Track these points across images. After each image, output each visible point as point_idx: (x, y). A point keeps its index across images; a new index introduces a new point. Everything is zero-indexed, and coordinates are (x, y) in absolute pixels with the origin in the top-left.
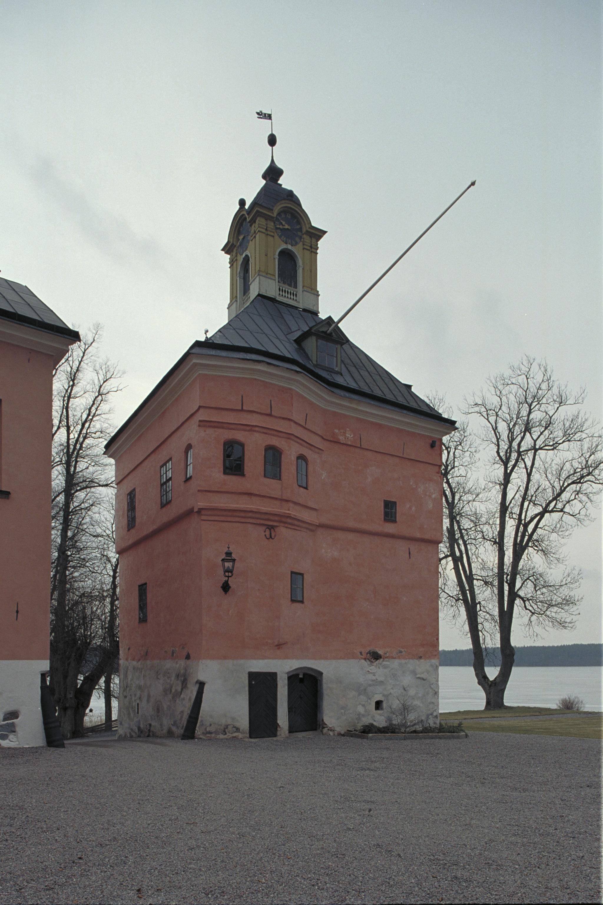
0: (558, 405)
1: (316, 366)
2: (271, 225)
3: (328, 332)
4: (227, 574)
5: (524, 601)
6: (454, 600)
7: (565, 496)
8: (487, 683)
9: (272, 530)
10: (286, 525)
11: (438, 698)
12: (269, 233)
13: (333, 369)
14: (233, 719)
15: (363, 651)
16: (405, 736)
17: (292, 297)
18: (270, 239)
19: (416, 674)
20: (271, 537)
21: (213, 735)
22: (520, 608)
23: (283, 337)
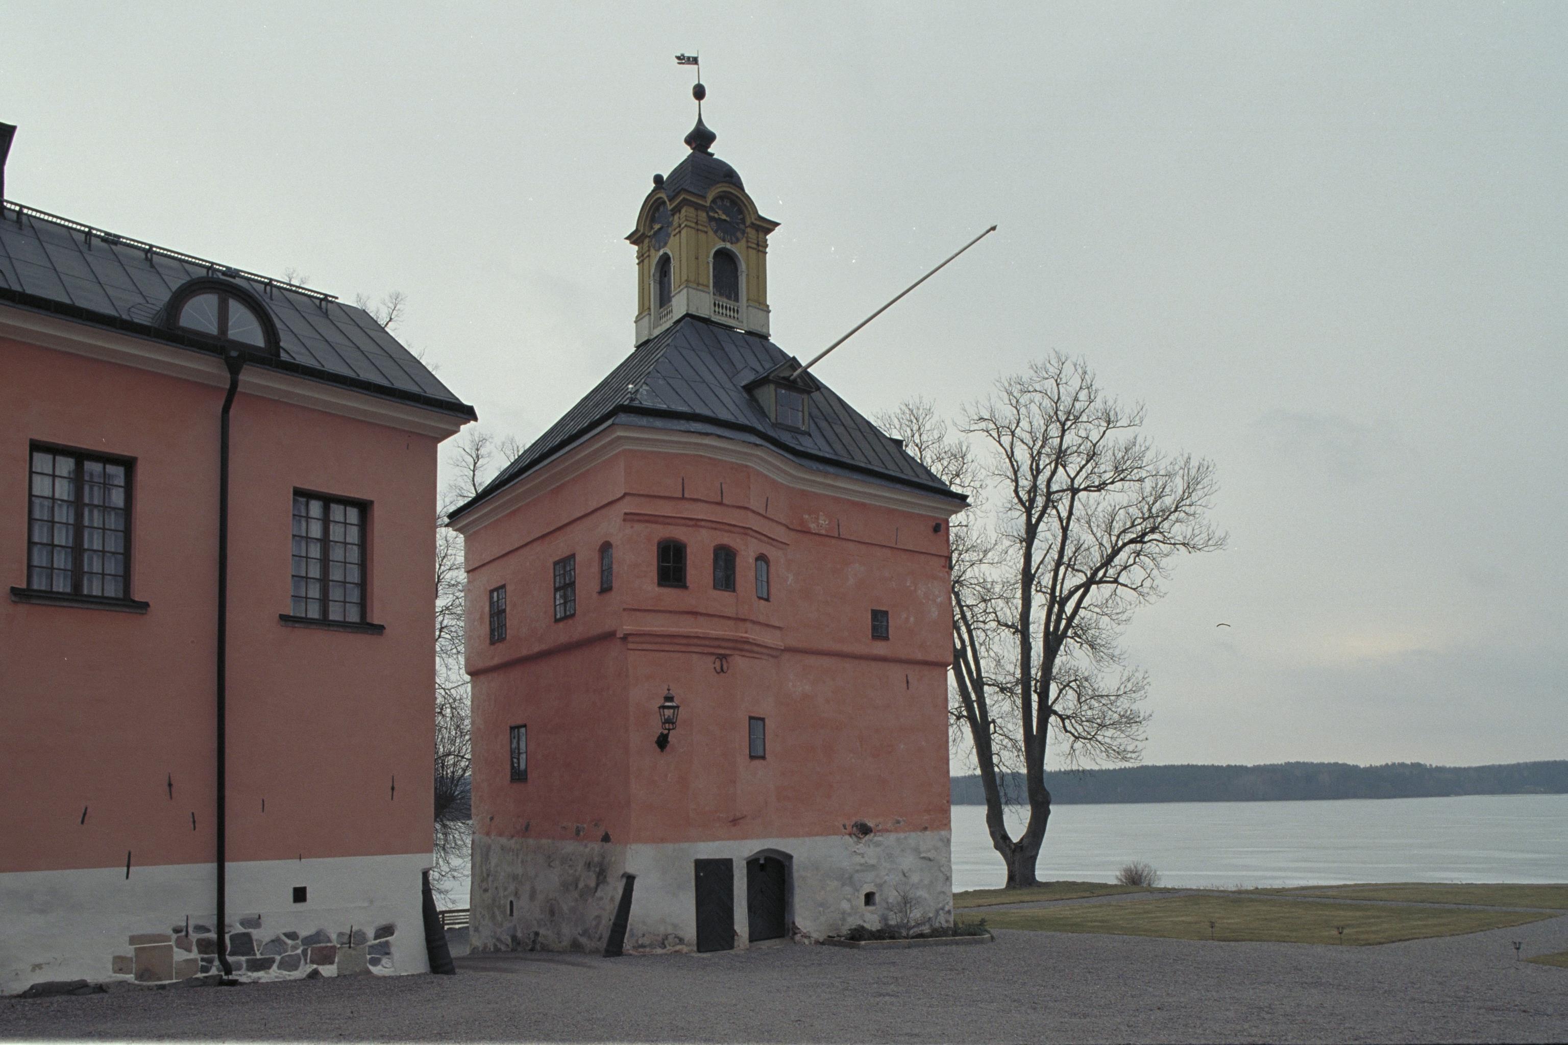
0: (1105, 429)
1: (775, 425)
2: (703, 216)
3: (792, 378)
4: (667, 725)
5: (1063, 720)
6: (955, 717)
7: (1120, 559)
8: (1009, 846)
9: (724, 660)
10: (743, 653)
11: (951, 885)
12: (700, 227)
13: (798, 429)
14: (675, 926)
15: (847, 823)
16: (909, 942)
17: (732, 314)
18: (702, 236)
19: (920, 853)
20: (722, 670)
21: (648, 950)
22: (1057, 730)
23: (728, 385)
